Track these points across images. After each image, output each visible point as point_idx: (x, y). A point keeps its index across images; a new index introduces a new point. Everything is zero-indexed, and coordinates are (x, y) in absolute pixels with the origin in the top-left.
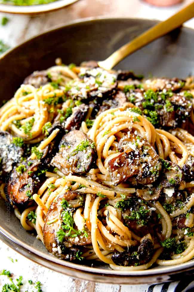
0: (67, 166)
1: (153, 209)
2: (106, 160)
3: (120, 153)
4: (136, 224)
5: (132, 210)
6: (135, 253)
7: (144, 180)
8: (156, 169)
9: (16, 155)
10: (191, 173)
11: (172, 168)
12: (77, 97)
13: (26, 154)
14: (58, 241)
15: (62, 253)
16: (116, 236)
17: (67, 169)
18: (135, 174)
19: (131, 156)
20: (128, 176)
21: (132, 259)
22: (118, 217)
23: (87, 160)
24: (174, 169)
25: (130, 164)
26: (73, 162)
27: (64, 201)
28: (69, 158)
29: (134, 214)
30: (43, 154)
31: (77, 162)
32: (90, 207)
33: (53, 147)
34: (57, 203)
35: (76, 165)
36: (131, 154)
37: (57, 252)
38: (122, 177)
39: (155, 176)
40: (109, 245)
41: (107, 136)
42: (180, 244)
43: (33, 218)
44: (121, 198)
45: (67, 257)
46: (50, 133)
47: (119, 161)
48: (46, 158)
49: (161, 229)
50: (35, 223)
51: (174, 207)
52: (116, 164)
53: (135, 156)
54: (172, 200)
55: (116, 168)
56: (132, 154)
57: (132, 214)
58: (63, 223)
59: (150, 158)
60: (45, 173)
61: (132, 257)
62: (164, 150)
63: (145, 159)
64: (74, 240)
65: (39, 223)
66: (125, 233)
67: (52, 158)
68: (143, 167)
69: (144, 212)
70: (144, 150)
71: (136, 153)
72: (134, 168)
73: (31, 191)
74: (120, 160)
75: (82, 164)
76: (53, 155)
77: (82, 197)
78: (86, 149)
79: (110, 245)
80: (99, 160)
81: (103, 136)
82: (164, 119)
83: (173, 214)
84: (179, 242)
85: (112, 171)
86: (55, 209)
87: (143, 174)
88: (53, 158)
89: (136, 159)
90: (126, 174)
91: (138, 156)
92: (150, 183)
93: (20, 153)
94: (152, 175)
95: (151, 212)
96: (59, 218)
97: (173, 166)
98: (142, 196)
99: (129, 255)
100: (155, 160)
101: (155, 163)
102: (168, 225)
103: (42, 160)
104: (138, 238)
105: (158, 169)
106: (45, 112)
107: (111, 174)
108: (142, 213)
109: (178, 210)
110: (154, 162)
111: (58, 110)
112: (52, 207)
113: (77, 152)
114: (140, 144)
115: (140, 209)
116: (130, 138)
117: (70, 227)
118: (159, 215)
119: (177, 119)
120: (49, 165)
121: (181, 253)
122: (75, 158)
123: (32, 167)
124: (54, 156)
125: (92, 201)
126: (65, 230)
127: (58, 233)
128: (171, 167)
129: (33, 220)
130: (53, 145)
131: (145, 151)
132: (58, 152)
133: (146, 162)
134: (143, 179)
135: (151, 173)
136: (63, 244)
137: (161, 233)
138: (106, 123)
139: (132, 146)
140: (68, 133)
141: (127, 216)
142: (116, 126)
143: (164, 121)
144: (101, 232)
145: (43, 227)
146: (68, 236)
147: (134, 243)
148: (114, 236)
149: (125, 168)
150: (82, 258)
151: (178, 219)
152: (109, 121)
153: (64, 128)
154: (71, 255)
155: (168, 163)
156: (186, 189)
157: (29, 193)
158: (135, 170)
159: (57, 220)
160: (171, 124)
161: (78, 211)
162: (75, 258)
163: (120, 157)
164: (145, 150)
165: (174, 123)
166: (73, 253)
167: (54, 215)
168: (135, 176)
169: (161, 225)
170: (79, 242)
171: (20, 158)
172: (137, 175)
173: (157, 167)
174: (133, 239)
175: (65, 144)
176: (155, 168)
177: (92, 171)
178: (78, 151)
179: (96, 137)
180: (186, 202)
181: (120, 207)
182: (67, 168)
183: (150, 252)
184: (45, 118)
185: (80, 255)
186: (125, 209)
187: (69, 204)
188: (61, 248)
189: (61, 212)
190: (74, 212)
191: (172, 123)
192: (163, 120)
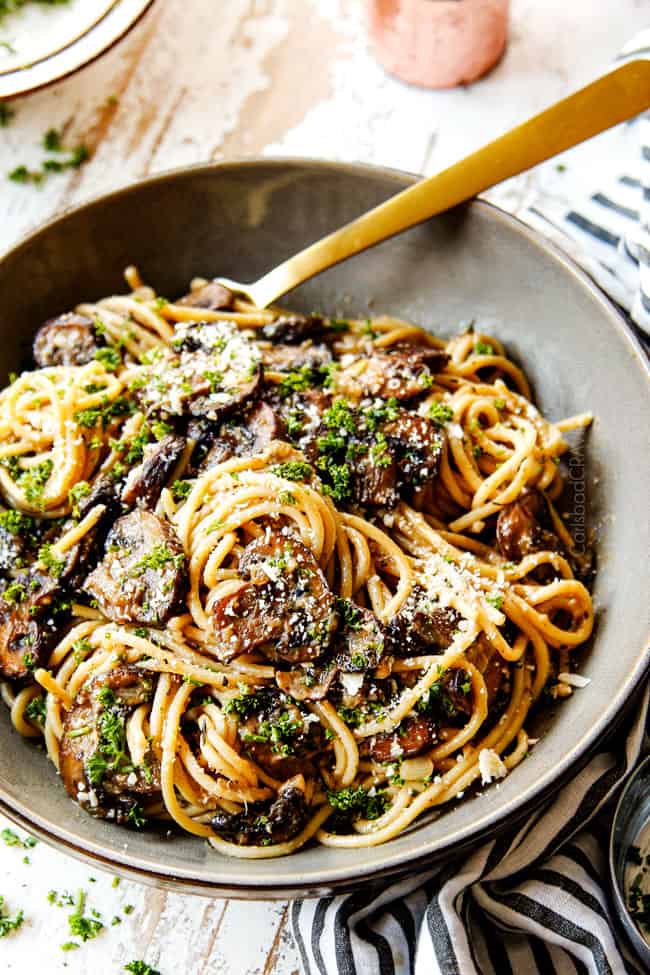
0: (119, 601)
1: (313, 718)
2: (210, 594)
3: (242, 583)
4: (269, 753)
5: (263, 719)
6: (263, 819)
7: (293, 653)
8: (323, 628)
9: (6, 553)
10: (409, 639)
11: (363, 626)
12: (158, 411)
13: (28, 553)
14: (91, 780)
15: (100, 805)
16: (219, 780)
17: (118, 609)
18: (274, 637)
19: (267, 592)
20: (255, 641)
21: (255, 832)
22: (226, 739)
23: (165, 595)
24: (369, 627)
25: (264, 612)
26: (134, 592)
27: (106, 691)
28: (125, 581)
29: (267, 729)
30: (65, 564)
31: (142, 593)
32: (165, 710)
33: (91, 546)
34: (90, 693)
35: (140, 601)
36: (266, 589)
37: (88, 802)
38: (241, 643)
39: (321, 643)
40: (203, 798)
41: (215, 535)
42: (376, 797)
43: (39, 713)
44: (236, 692)
45: (111, 814)
46: (85, 513)
47: (237, 605)
48: (71, 575)
49: (334, 761)
50: (43, 723)
51: (363, 715)
52: (229, 611)
53: (276, 593)
54: (357, 703)
55: (229, 620)
56: (269, 588)
57: (262, 730)
58: (102, 737)
59: (312, 599)
60: (69, 610)
61: (255, 827)
62: (354, 572)
63: (300, 602)
64: (126, 780)
65: (52, 726)
66: (242, 775)
67: (87, 575)
68: (291, 622)
69: (289, 727)
70: (300, 580)
71: (280, 586)
72: (271, 622)
73: (33, 655)
74: (239, 600)
75: (152, 603)
76: (90, 567)
77: (148, 681)
78: (163, 567)
79: (205, 800)
80: (194, 595)
81: (208, 533)
82: (365, 485)
83: (361, 732)
84: (372, 793)
85: (221, 628)
86: (87, 704)
87: (292, 639)
88: (90, 574)
89: (278, 600)
90: (252, 636)
91: (283, 594)
92: (308, 660)
93: (15, 548)
94: (314, 642)
95: (307, 726)
96: (94, 725)
97: (366, 619)
98: (288, 689)
99: (249, 821)
100: (324, 606)
101: (322, 613)
102: (349, 753)
103: (63, 581)
104: (274, 784)
105: (328, 628)
106: (78, 448)
107: (218, 633)
108: (283, 728)
109: (373, 722)
110: (320, 610)
111: (112, 442)
112: (80, 701)
113: (145, 569)
114: (291, 565)
115: (281, 719)
116: (270, 545)
117: (116, 751)
118: (327, 731)
119: (400, 484)
120: (78, 591)
121: (374, 818)
122: (138, 584)
123: (38, 596)
124: (91, 571)
125: (171, 694)
126: (107, 757)
127: (90, 762)
128: (360, 624)
129: (40, 717)
130: (90, 540)
131: (302, 583)
132: (102, 561)
133: (301, 610)
134: (291, 651)
135: (310, 638)
136: (102, 786)
137: (331, 771)
138: (219, 497)
139: (269, 571)
140: (128, 513)
141: (250, 734)
142: (241, 509)
143: (365, 492)
144: (184, 769)
145: (60, 737)
146: (114, 770)
147: (262, 795)
148: (215, 780)
149: (251, 621)
150: (143, 821)
151: (373, 742)
152: (227, 490)
153: (119, 499)
154: (119, 812)
155: (355, 612)
156: (395, 675)
157: (29, 661)
158: (275, 629)
159: (91, 731)
160: (381, 498)
161: (139, 715)
162: (127, 819)
163: (241, 594)
164: (302, 579)
165: (391, 494)
166: (124, 808)
167: (84, 717)
168: (273, 640)
169: (333, 752)
170: (137, 784)
171: (14, 559)
172: (278, 640)
173: (325, 623)
174: (261, 785)
175: (118, 542)
176: (321, 625)
177: (174, 622)
178: (148, 567)
179: (191, 529)
180: (391, 706)
181: (234, 711)
182: (120, 606)
183: (296, 818)
184: (77, 466)
185: (138, 814)
186: (246, 718)
187: (117, 698)
188: (97, 794)
189: (100, 712)
190: (128, 716)
191: (384, 496)
192: (362, 489)
